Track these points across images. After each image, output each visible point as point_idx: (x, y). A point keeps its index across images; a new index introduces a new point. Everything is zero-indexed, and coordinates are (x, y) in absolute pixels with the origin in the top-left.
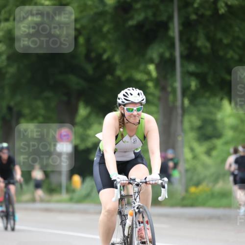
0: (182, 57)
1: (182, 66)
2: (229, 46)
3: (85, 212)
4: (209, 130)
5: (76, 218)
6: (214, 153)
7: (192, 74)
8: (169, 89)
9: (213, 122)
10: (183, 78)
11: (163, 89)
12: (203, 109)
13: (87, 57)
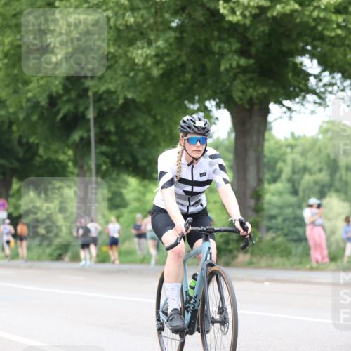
0: (96, 142)
1: (96, 147)
2: (131, 132)
3: (18, 267)
4: (118, 201)
5: (11, 272)
6: (122, 220)
7: (103, 154)
8: (86, 168)
9: (121, 194)
10: (97, 159)
11: (81, 168)
12: (113, 183)
13: (20, 142)
